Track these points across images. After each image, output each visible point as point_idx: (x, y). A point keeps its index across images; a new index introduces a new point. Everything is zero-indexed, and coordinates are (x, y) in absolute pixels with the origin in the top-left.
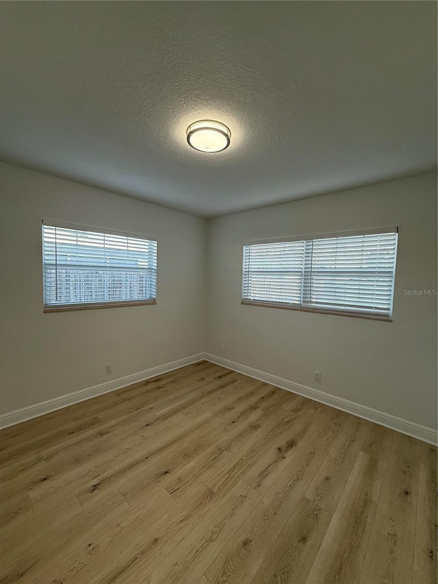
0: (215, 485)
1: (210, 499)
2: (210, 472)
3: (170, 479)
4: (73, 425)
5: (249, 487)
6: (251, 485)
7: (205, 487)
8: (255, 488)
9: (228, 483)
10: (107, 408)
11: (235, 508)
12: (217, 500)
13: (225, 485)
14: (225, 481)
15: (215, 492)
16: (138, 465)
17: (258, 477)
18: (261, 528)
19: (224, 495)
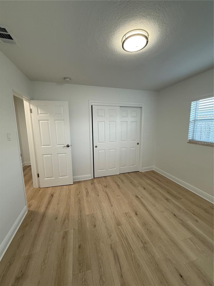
0: (122, 228)
1: (116, 223)
2: (130, 229)
3: (133, 214)
4: (175, 193)
5: (113, 242)
6: (113, 244)
7: (122, 224)
8: (111, 244)
9: (120, 234)
10: (192, 202)
11: (107, 230)
12: (115, 225)
13: (120, 232)
14: (122, 233)
15: (119, 226)
16: (144, 207)
17: (116, 251)
18: (95, 234)
19: (115, 229)
